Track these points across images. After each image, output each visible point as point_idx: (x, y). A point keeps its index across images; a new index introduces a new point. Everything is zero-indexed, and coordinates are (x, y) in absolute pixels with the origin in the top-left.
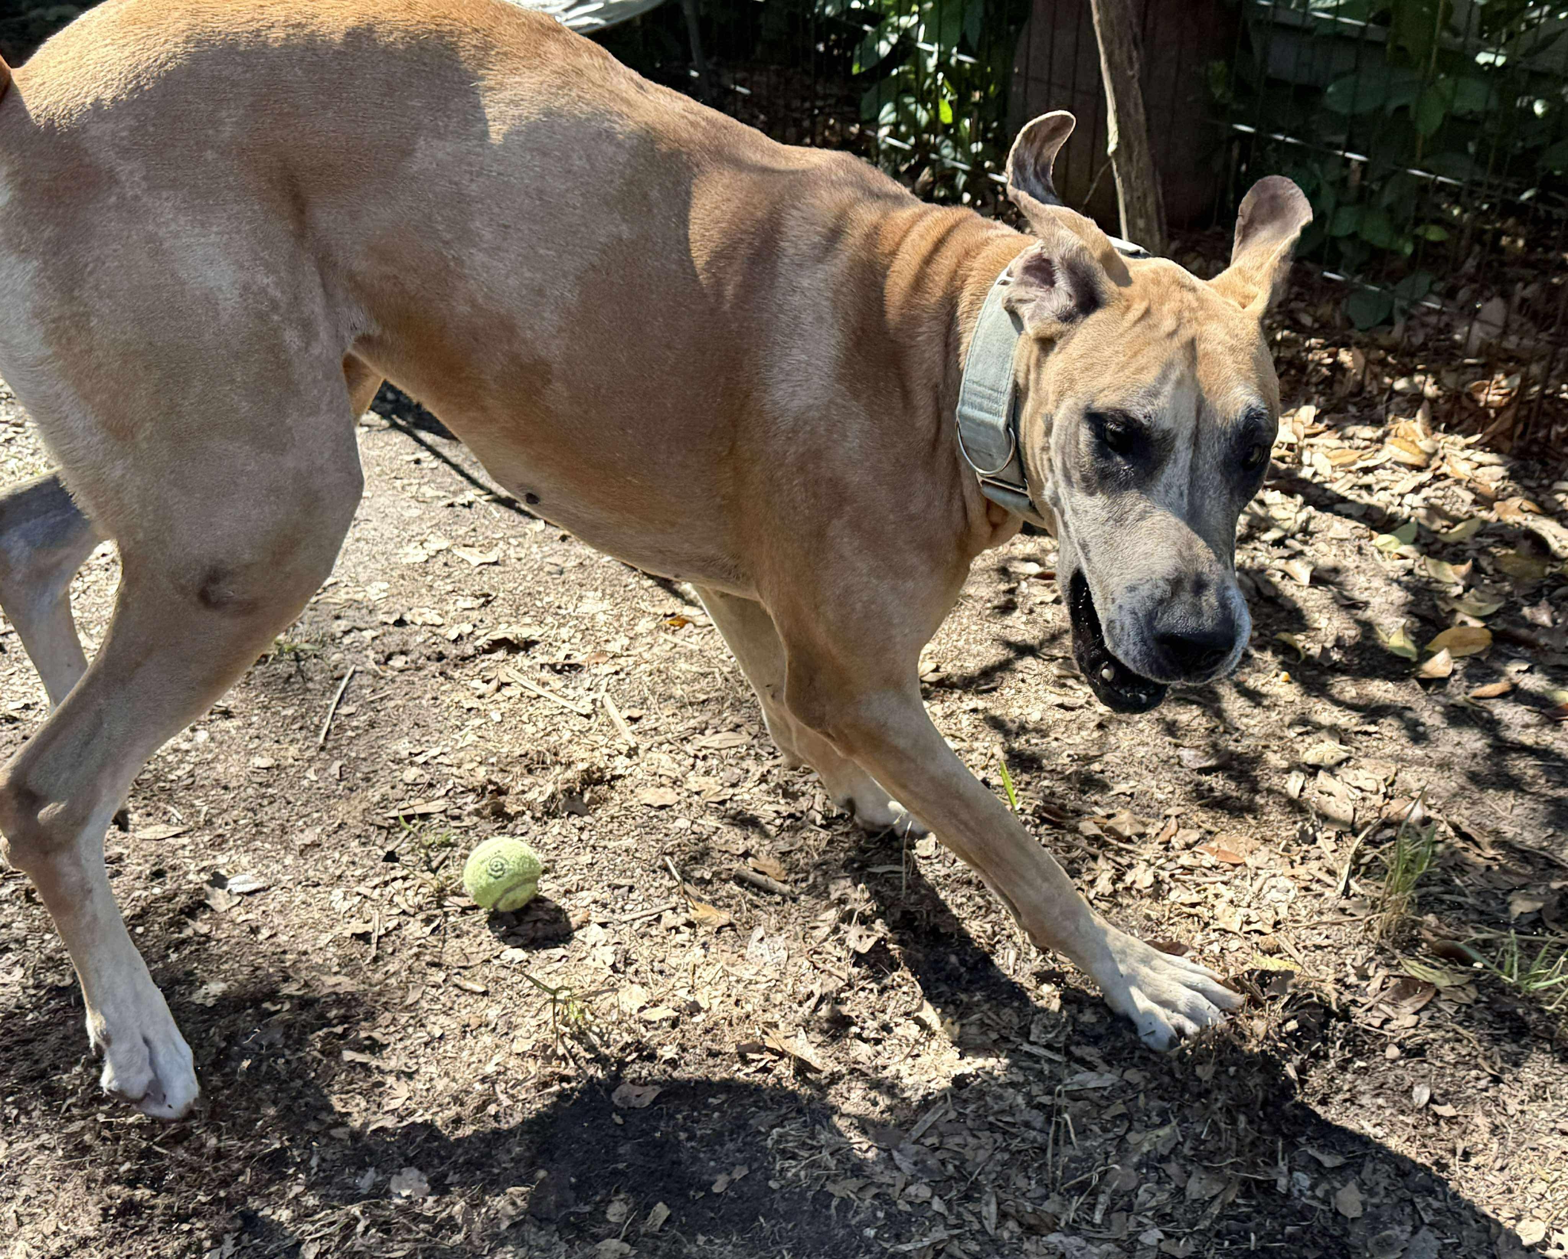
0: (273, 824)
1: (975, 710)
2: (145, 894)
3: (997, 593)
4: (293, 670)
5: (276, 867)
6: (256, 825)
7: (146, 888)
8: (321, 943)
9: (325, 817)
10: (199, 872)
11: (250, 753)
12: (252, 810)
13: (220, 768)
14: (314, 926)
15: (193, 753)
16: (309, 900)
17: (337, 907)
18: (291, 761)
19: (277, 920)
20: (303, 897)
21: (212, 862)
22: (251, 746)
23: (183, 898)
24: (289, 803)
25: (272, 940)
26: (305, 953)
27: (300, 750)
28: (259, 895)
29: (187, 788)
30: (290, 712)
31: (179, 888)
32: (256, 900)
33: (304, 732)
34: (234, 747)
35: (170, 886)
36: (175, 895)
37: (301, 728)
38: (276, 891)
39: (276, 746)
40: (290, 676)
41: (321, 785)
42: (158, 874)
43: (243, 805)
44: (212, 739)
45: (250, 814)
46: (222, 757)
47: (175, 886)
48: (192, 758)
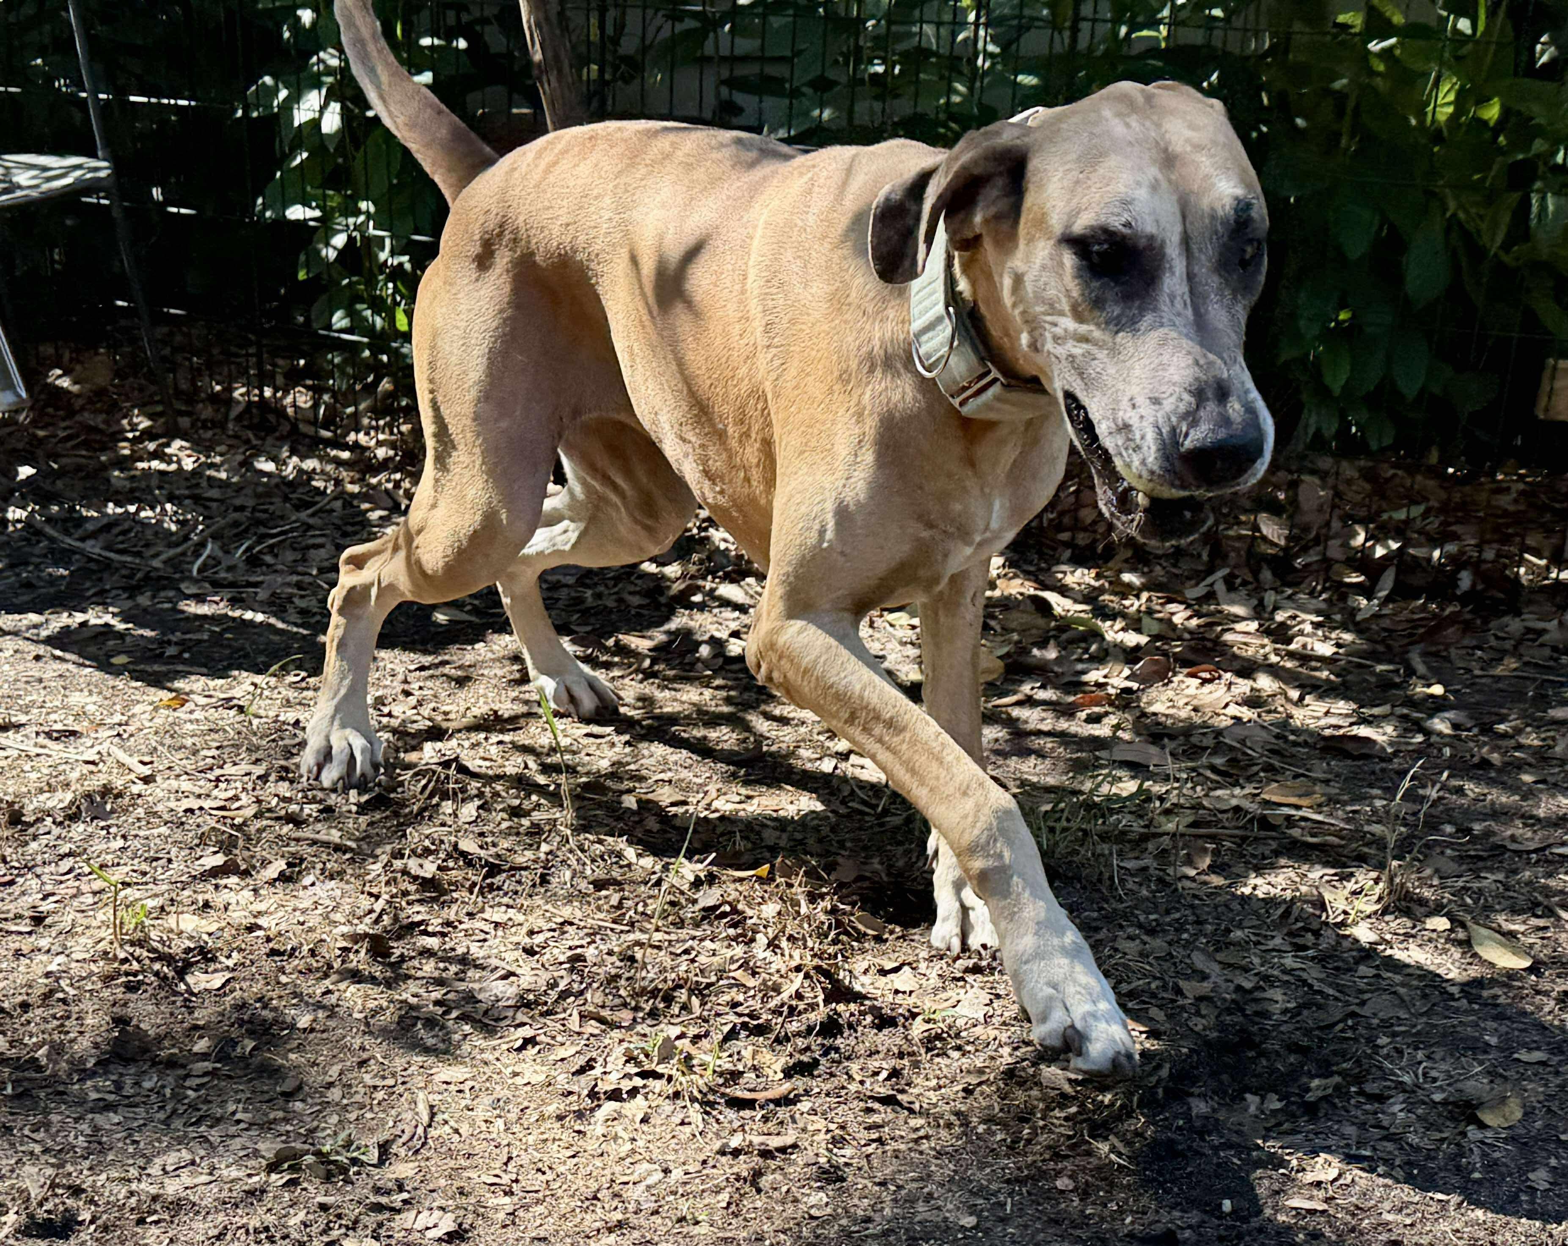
1: (500, 742)
3: (511, 673)
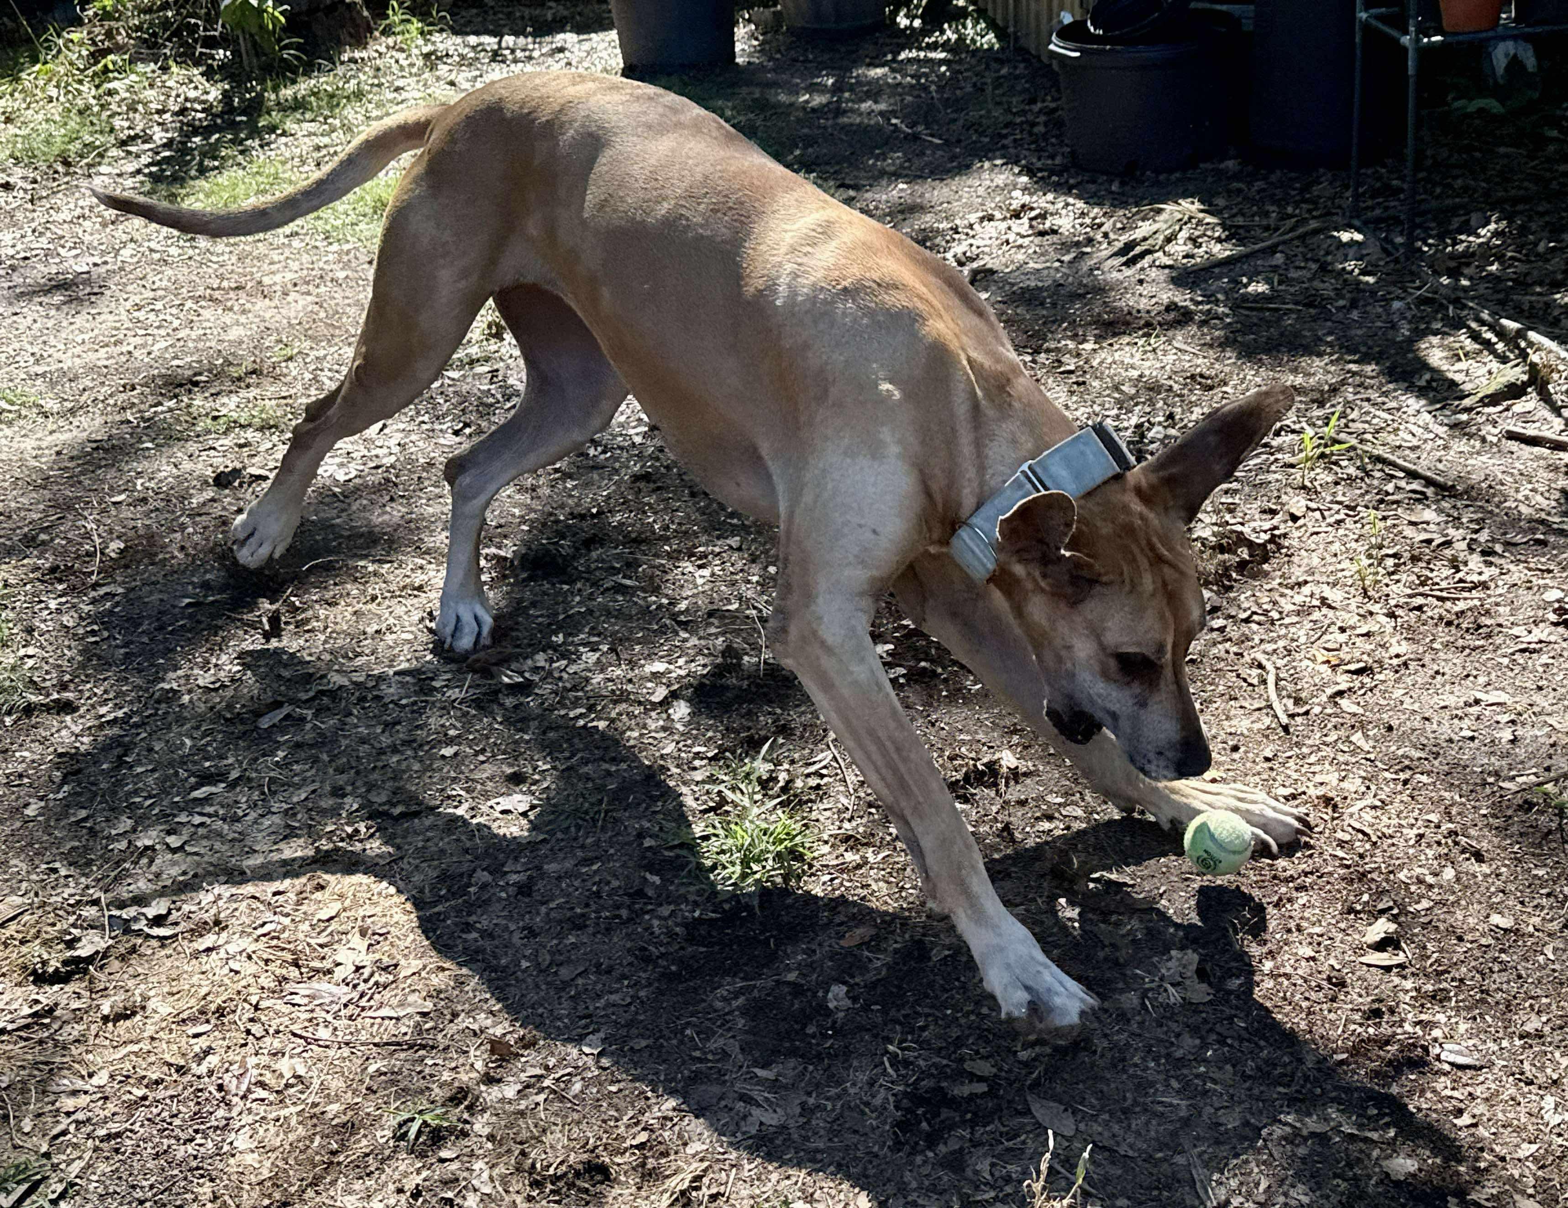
0: (1499, 996)
2: (1359, 1030)
4: (1554, 825)
5: (1495, 1047)
6: (1482, 992)
7: (1361, 1025)
8: (1521, 1154)
9: (1554, 1007)
10: (1417, 1023)
11: (1493, 908)
12: (1483, 974)
13: (1459, 915)
14: (1518, 1130)
15: (1436, 890)
16: (1519, 1098)
17: (1546, 1117)
18: (1531, 929)
19: (1480, 1108)
20: (1512, 1091)
21: (1430, 1018)
22: (1494, 900)
23: (1393, 1048)
24: (1520, 977)
25: (1473, 1130)
26: (1503, 1159)
27: (1544, 919)
28: (1470, 1073)
29: (1424, 926)
30: (1541, 872)
31: (1395, 1034)
32: (1466, 1076)
33: (1552, 899)
34: (1477, 896)
35: (1386, 1030)
36: (1387, 1043)
37: (1549, 895)
38: (1485, 1074)
39: (1519, 907)
40: (1550, 832)
41: (1557, 966)
42: (1376, 1014)
43: (1473, 964)
44: (1458, 880)
45: (1478, 977)
46: (1463, 902)
47: (1390, 1031)
48: (1434, 894)
